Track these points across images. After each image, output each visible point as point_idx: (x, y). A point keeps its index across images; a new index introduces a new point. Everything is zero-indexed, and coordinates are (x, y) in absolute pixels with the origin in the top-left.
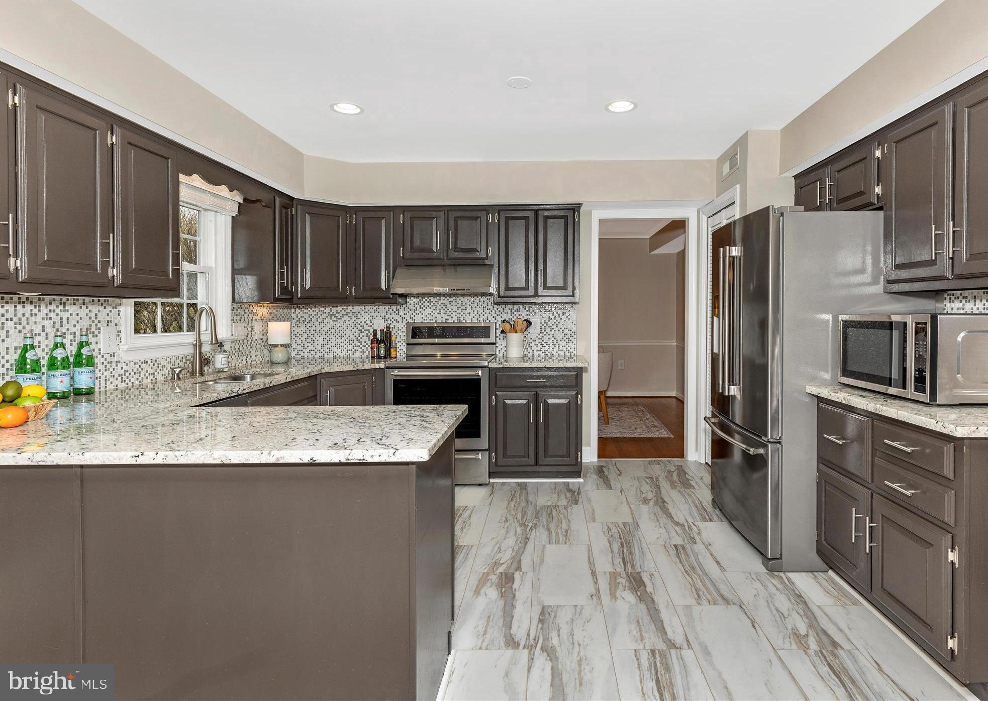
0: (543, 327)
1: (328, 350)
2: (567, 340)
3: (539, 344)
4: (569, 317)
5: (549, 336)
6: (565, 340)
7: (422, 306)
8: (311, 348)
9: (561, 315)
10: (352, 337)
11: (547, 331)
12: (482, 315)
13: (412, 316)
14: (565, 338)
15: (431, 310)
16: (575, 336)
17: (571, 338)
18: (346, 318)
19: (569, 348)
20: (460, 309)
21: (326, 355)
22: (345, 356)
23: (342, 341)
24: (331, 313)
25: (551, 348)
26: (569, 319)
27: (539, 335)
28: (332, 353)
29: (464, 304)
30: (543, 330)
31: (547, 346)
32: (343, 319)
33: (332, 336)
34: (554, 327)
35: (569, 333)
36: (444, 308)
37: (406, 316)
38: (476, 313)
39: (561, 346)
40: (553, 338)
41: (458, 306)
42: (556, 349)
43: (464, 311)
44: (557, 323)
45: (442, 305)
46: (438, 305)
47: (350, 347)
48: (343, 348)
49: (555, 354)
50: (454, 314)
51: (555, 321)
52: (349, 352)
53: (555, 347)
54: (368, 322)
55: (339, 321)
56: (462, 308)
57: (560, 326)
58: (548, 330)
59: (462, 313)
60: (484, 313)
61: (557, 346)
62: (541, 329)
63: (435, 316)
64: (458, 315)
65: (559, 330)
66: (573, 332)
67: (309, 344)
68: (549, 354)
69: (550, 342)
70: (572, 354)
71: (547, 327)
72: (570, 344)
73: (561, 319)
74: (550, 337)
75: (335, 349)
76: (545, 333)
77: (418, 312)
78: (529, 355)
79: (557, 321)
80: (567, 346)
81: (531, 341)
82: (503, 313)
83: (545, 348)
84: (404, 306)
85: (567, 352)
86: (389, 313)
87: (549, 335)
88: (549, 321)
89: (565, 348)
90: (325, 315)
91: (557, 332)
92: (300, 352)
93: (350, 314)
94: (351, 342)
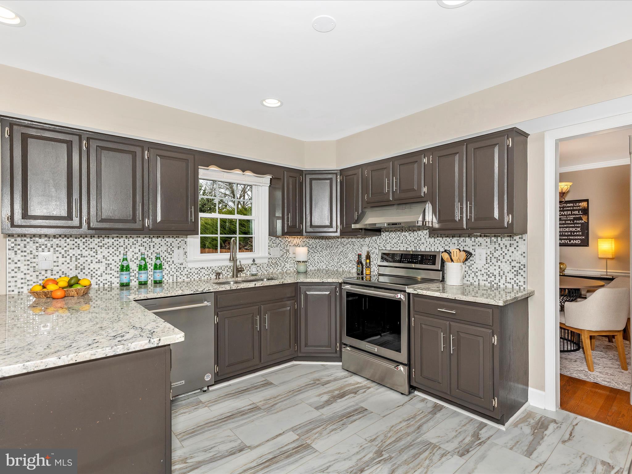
0: (489, 258)
1: (340, 266)
2: (515, 273)
3: (485, 275)
4: (517, 248)
5: (495, 268)
6: (513, 273)
7: (391, 237)
8: (332, 264)
9: (508, 246)
10: (351, 259)
11: (493, 261)
12: (433, 245)
13: (385, 245)
14: (513, 271)
15: (397, 240)
16: (524, 269)
17: (520, 271)
18: (348, 245)
19: (517, 281)
20: (416, 240)
21: (339, 268)
22: (348, 271)
23: (347, 260)
24: (341, 242)
25: (497, 279)
26: (517, 251)
27: (485, 265)
28: (341, 268)
29: (419, 235)
30: (489, 261)
31: (493, 277)
32: (347, 246)
33: (341, 257)
34: (501, 258)
35: (518, 265)
36: (405, 238)
37: (381, 245)
38: (428, 243)
39: (508, 279)
40: (500, 270)
41: (415, 237)
42: (503, 281)
43: (420, 242)
44: (504, 254)
45: (404, 237)
46: (401, 237)
47: (350, 265)
48: (347, 265)
49: (502, 286)
50: (413, 243)
51: (502, 252)
52: (350, 268)
53: (502, 278)
54: (360, 248)
55: (345, 247)
56: (418, 238)
57: (507, 257)
58: (494, 261)
59: (418, 243)
60: (435, 243)
61: (504, 277)
62: (487, 259)
63: (399, 245)
64: (415, 245)
65: (506, 262)
66: (522, 265)
67: (331, 262)
68: (495, 285)
69: (496, 273)
70: (522, 288)
71: (493, 258)
72: (519, 277)
73: (508, 250)
74: (497, 268)
75: (343, 266)
76: (491, 263)
77: (388, 242)
78: (475, 283)
79: (504, 252)
80: (515, 279)
81: (477, 270)
82: (451, 243)
83: (492, 279)
84: (380, 237)
85: (515, 285)
86: (371, 242)
87: (495, 266)
88: (495, 252)
89: (512, 281)
90: (339, 243)
91: (504, 264)
92: (328, 266)
93: (350, 243)
94: (351, 262)
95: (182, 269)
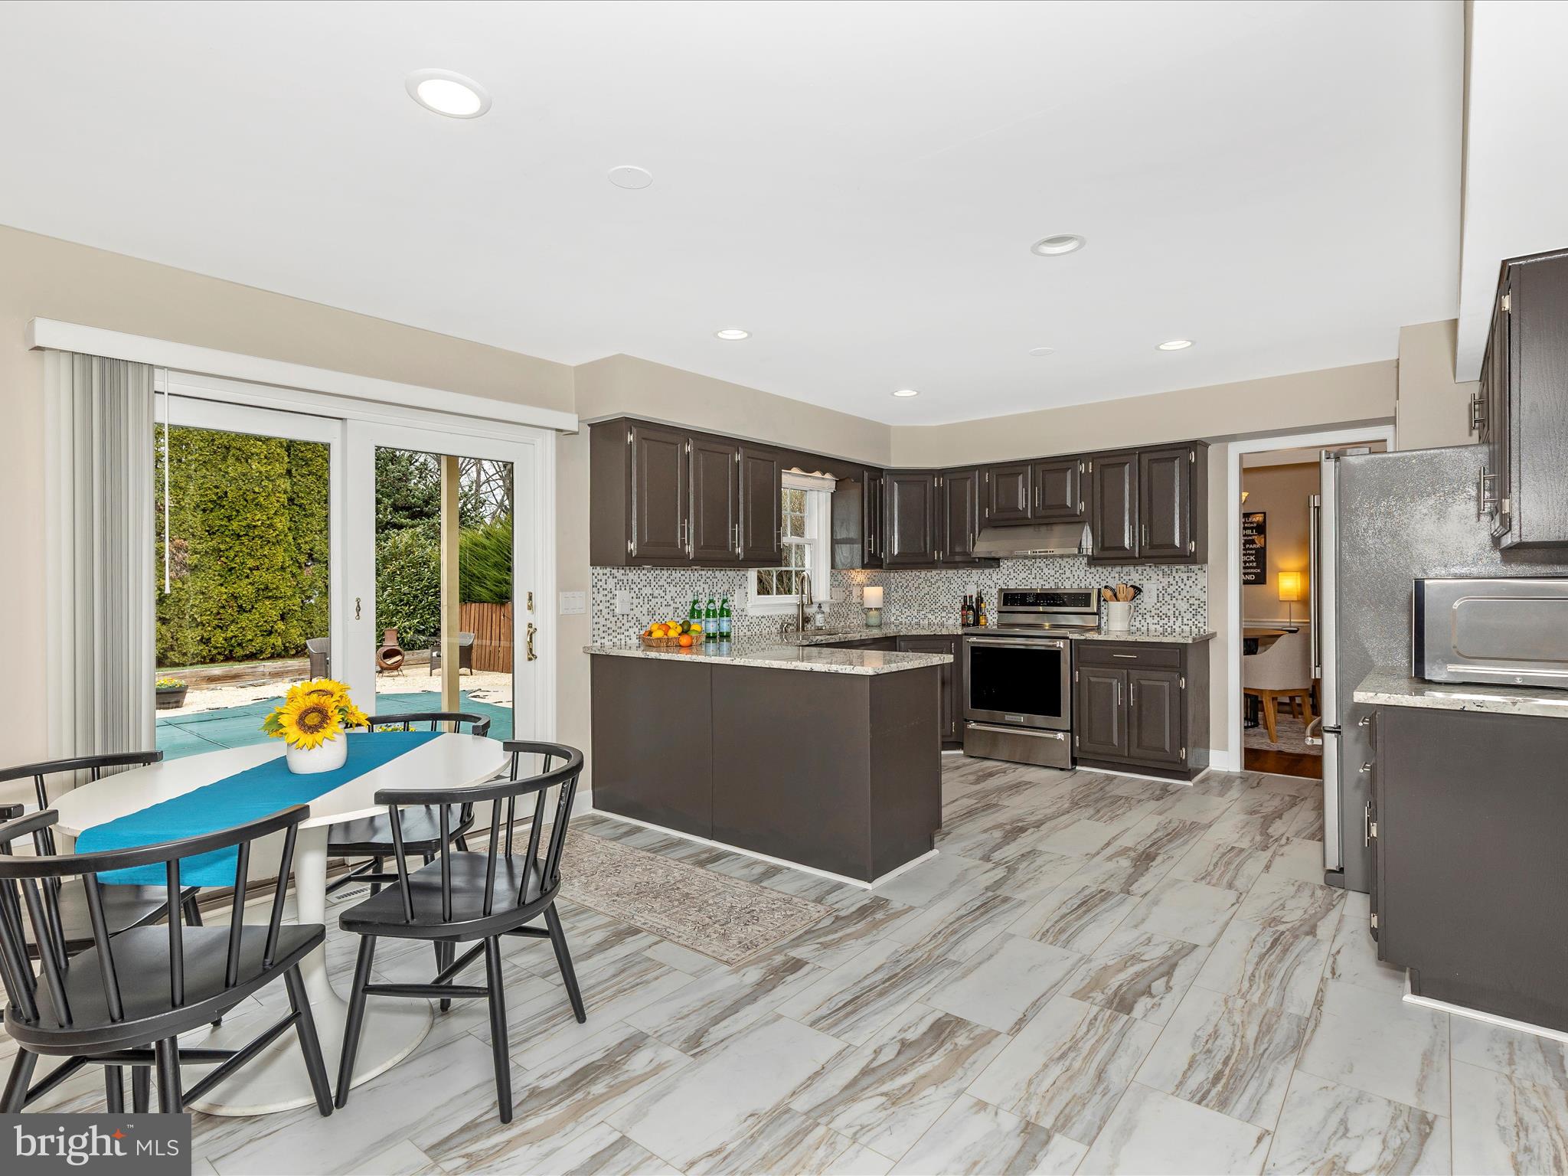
0: (1161, 595)
1: (923, 617)
2: (1194, 612)
3: (1156, 616)
4: (1196, 582)
5: (1169, 607)
6: (1191, 612)
7: (1016, 570)
9: (1185, 579)
10: (946, 603)
11: (1166, 599)
12: (1083, 580)
13: (1006, 581)
14: (1191, 610)
15: (1026, 574)
16: (1205, 607)
17: (1199, 610)
18: (940, 583)
19: (1196, 622)
20: (1058, 573)
21: (921, 620)
22: (940, 623)
23: (936, 607)
24: (926, 578)
25: (1172, 622)
26: (1196, 585)
27: (1156, 604)
28: (927, 619)
29: (1062, 567)
30: (1161, 599)
31: (1166, 619)
32: (937, 584)
33: (927, 602)
34: (1176, 594)
35: (1197, 602)
36: (1040, 572)
37: (999, 581)
38: (1076, 578)
39: (1185, 620)
40: (1174, 609)
41: (1056, 569)
42: (1179, 623)
43: (1063, 576)
44: (1179, 589)
45: (1038, 569)
46: (1033, 569)
47: (944, 614)
48: (937, 615)
49: (1177, 629)
50: (1052, 578)
51: (1177, 587)
52: (943, 619)
53: (1177, 619)
54: (961, 588)
55: (933, 586)
56: (1060, 571)
57: (1184, 593)
58: (1168, 598)
59: (1060, 578)
60: (1086, 578)
61: (1180, 619)
62: (1158, 597)
63: (1030, 581)
64: (1056, 581)
65: (1182, 599)
66: (1202, 602)
67: (907, 610)
68: (1169, 629)
69: (1170, 613)
71: (1166, 595)
72: (1199, 617)
73: (1185, 585)
74: (1171, 607)
75: (930, 616)
76: (1163, 602)
77: (1012, 577)
78: (1142, 628)
79: (1179, 587)
80: (1194, 620)
81: (1146, 611)
82: (1110, 577)
83: (1164, 622)
84: (997, 570)
85: (1194, 627)
86: (981, 578)
87: (1169, 604)
88: (1169, 587)
89: (1190, 623)
90: (920, 581)
91: (1180, 602)
92: (896, 618)
93: (944, 580)
94: (945, 609)
95: (743, 617)
